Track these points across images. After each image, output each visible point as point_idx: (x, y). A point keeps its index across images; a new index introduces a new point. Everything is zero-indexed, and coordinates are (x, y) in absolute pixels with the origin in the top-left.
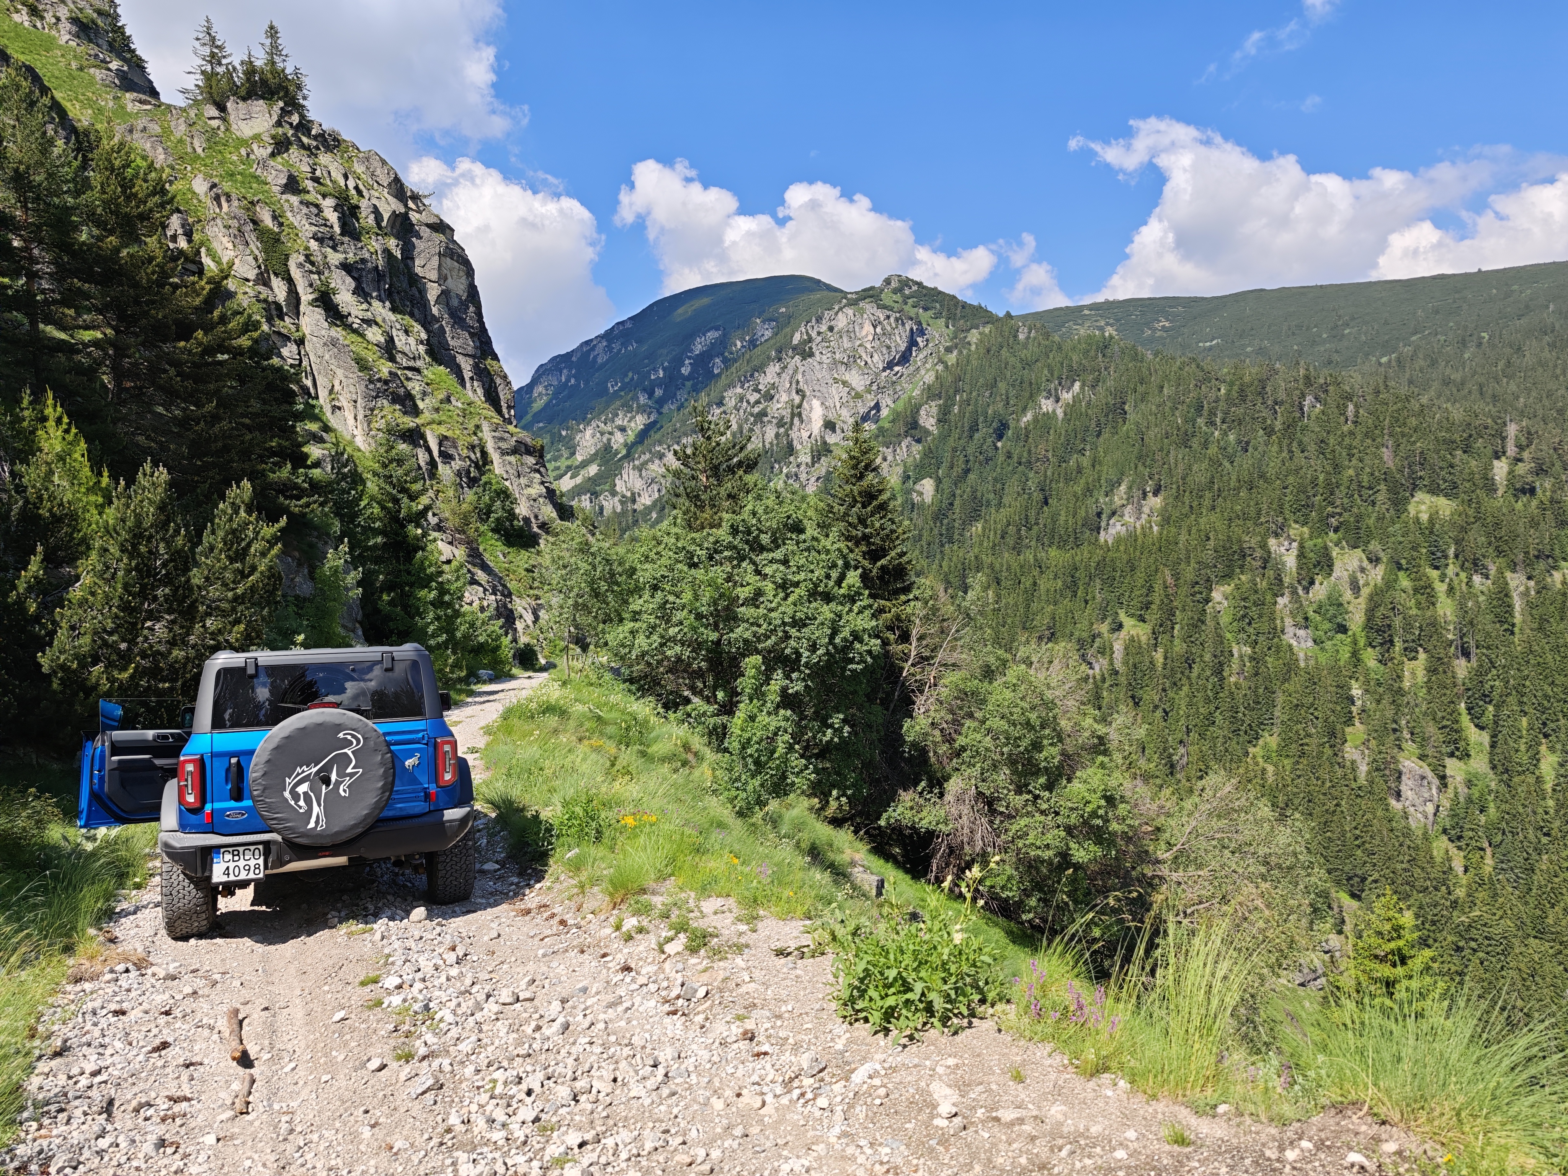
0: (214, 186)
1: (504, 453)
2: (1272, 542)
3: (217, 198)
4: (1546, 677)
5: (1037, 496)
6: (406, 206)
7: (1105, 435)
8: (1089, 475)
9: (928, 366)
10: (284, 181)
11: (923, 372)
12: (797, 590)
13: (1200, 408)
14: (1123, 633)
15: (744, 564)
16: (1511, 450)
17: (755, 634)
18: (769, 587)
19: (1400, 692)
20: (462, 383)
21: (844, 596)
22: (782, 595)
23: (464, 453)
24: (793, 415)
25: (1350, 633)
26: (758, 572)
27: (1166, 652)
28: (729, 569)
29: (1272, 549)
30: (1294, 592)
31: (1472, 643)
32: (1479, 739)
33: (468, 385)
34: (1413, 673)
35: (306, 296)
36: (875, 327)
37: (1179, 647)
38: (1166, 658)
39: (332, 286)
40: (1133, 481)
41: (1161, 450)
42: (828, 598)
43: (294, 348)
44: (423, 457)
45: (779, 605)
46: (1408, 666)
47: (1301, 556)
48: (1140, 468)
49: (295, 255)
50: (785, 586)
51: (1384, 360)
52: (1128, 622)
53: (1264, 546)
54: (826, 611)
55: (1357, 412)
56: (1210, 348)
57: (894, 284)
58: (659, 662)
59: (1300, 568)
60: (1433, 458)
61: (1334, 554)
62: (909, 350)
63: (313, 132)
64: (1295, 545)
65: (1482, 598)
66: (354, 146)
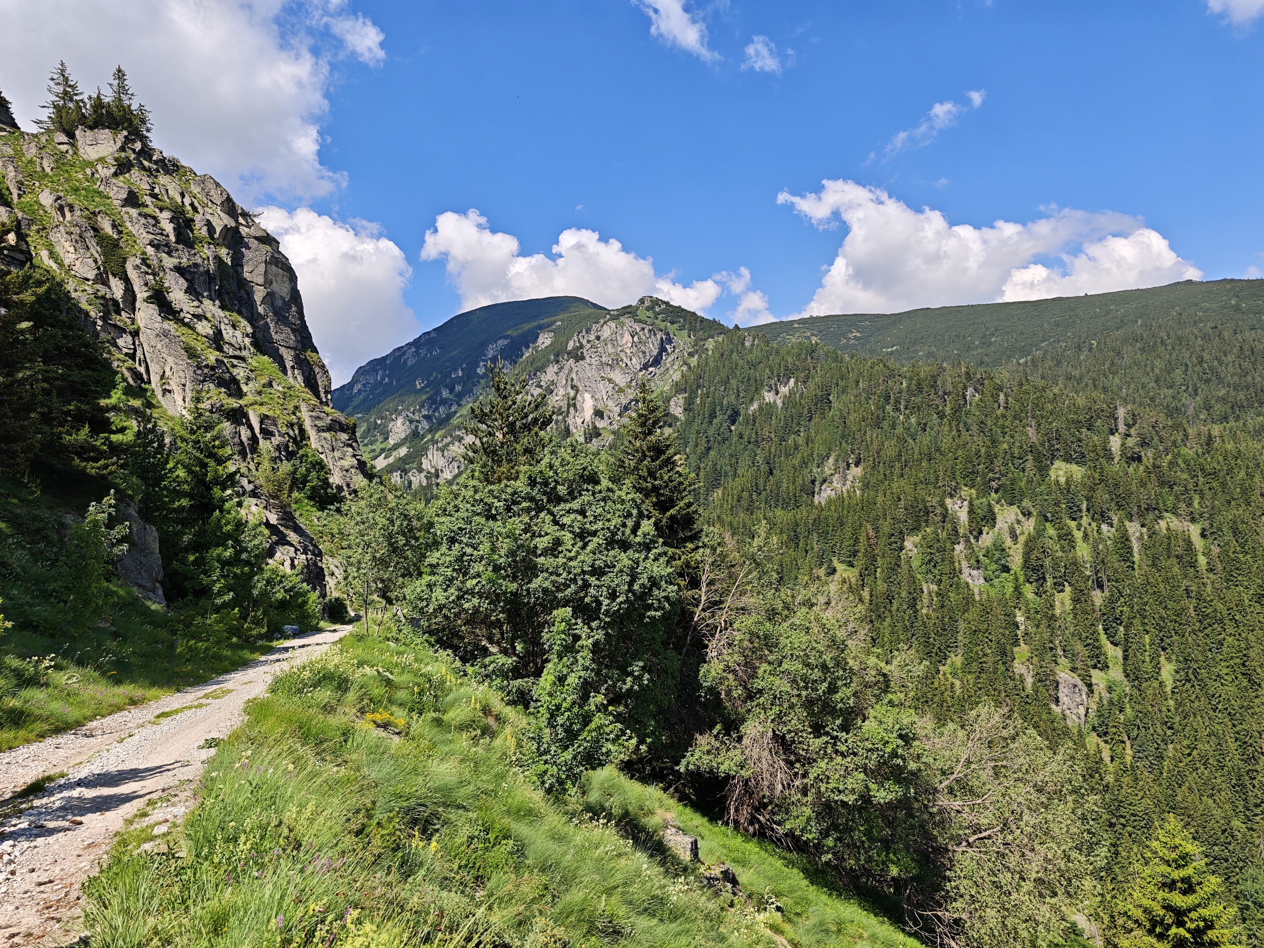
0: (59, 198)
1: (320, 430)
2: (948, 501)
3: (61, 209)
4: (1161, 603)
5: (764, 468)
6: (237, 221)
7: (816, 420)
8: (804, 451)
9: (675, 367)
10: (125, 196)
11: (671, 372)
12: (595, 539)
13: (887, 398)
14: (837, 576)
15: (542, 515)
16: (1122, 428)
17: (553, 583)
18: (567, 537)
19: (1053, 618)
20: (284, 371)
21: (639, 544)
22: (580, 544)
23: (284, 430)
24: (569, 406)
25: (1012, 572)
26: (556, 522)
27: (871, 591)
28: (527, 519)
29: (949, 507)
30: (968, 541)
31: (1105, 578)
32: (1113, 653)
33: (289, 373)
34: (1062, 603)
35: (141, 294)
36: (633, 337)
37: (881, 586)
38: (871, 596)
39: (166, 285)
40: (839, 455)
41: (860, 430)
42: (625, 546)
43: (129, 339)
44: (245, 433)
45: (578, 553)
46: (1058, 597)
47: (971, 512)
48: (844, 445)
49: (132, 259)
50: (583, 535)
51: (1022, 361)
52: (840, 567)
53: (942, 504)
54: (624, 559)
55: (1007, 400)
56: (892, 353)
57: (647, 304)
58: (458, 615)
59: (971, 521)
60: (1065, 434)
61: (996, 510)
62: (660, 354)
63: (154, 158)
64: (966, 503)
65: (1109, 542)
66: (191, 171)
